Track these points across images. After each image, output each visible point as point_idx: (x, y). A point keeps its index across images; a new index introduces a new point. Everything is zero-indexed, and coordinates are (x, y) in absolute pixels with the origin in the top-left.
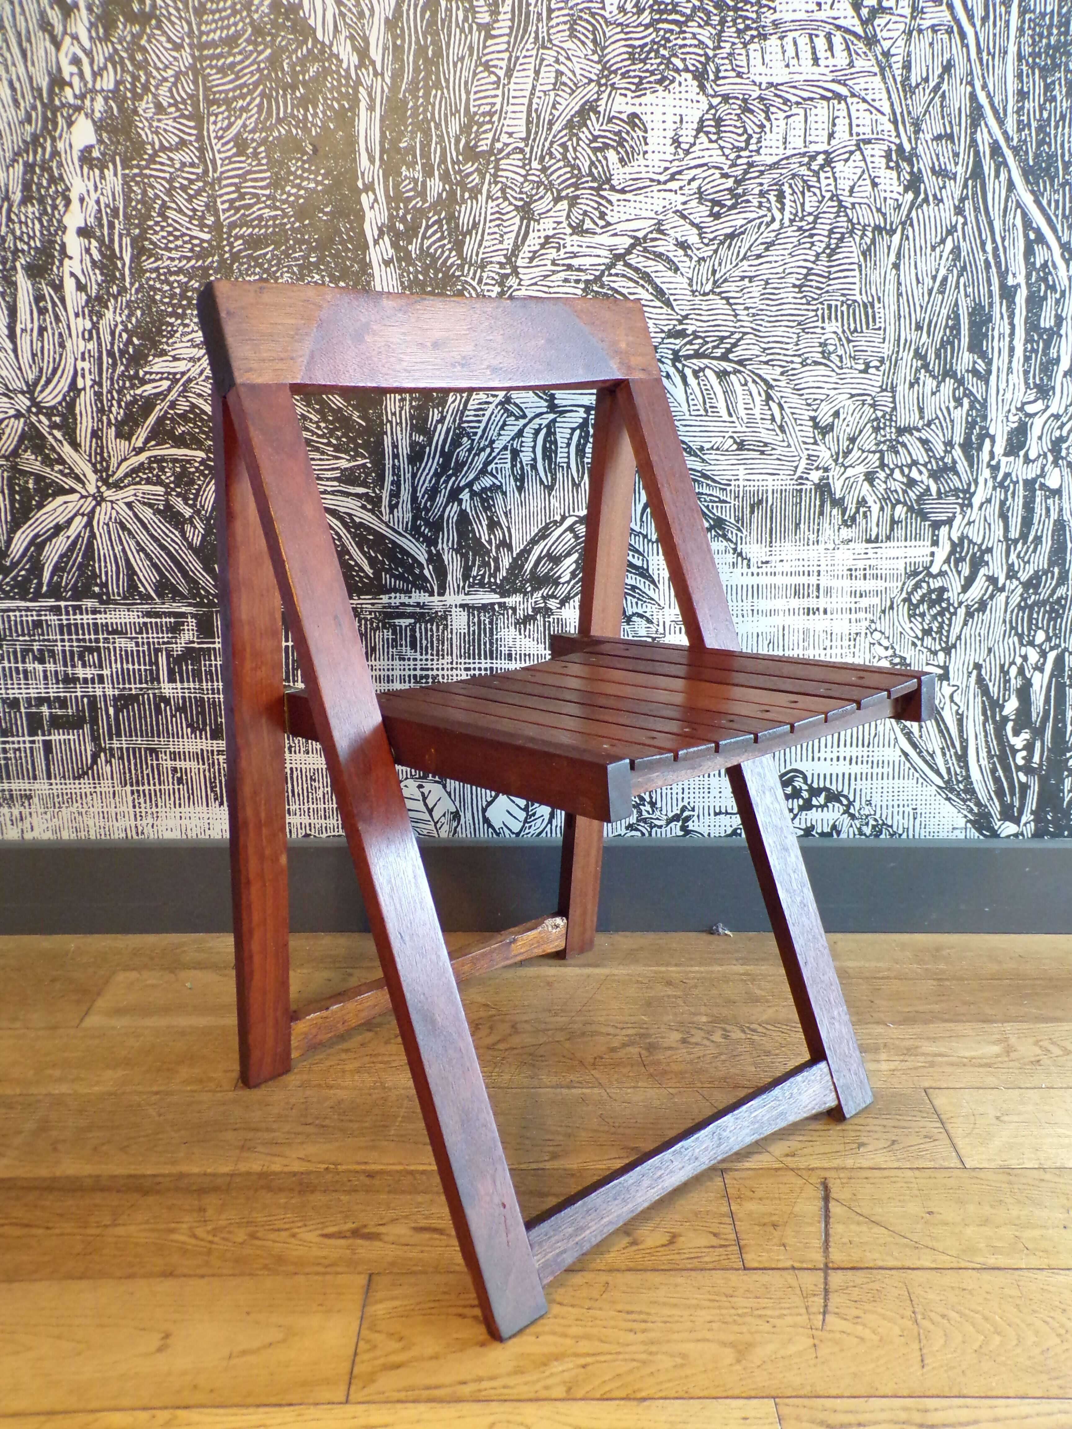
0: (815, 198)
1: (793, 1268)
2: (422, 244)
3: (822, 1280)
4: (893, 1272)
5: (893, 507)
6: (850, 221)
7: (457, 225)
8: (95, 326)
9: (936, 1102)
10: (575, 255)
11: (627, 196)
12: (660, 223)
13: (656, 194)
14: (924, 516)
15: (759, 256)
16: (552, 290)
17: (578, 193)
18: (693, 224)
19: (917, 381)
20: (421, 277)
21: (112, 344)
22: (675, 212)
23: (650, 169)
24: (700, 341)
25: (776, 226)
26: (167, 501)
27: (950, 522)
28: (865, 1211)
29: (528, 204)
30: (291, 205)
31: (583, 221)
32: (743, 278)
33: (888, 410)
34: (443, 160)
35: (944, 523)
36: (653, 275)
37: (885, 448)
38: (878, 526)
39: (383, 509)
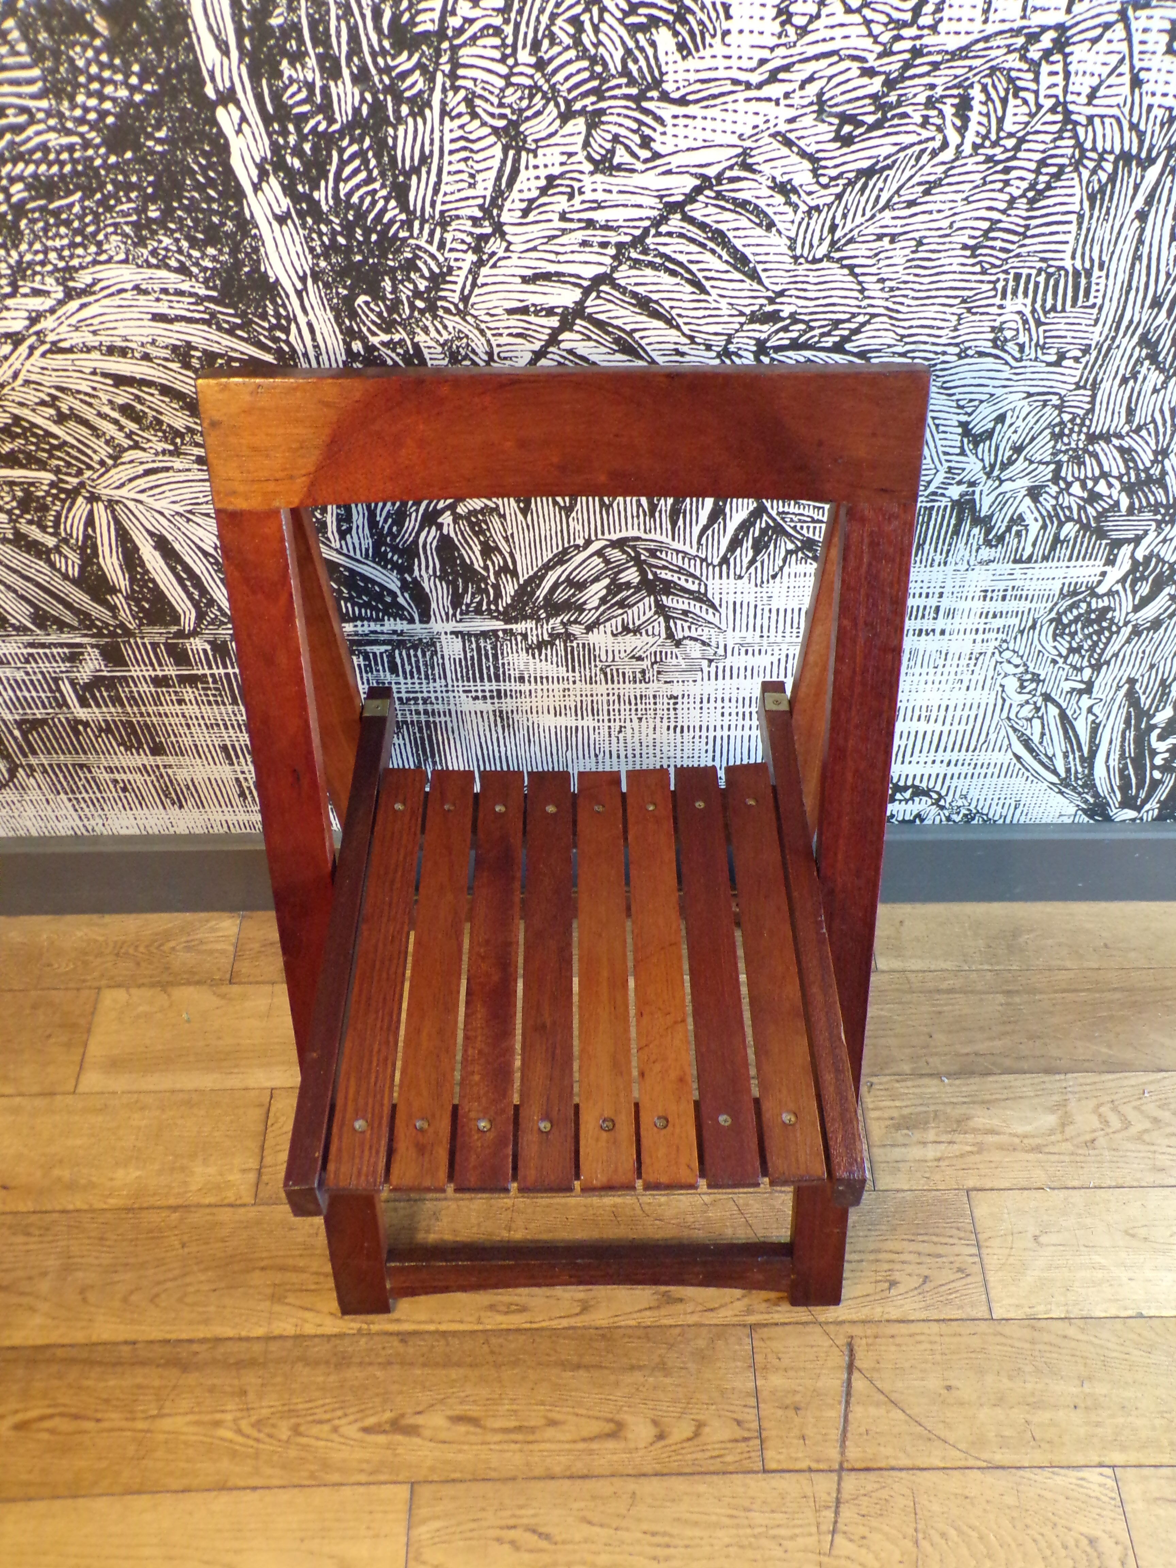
0: (1025, 109)
1: (810, 1470)
2: (336, 189)
3: (835, 1486)
4: (903, 1474)
5: (1061, 525)
6: (1079, 145)
7: (393, 159)
9: (978, 1213)
10: (599, 206)
11: (691, 110)
12: (746, 153)
13: (741, 106)
14: (1101, 533)
15: (911, 204)
16: (562, 258)
17: (603, 105)
18: (803, 154)
19: (1135, 375)
20: (341, 240)
22: (774, 135)
23: (734, 63)
24: (802, 326)
25: (948, 155)
26: (14, 528)
27: (1137, 540)
28: (886, 1386)
29: (515, 124)
30: (93, 127)
31: (612, 152)
32: (880, 237)
33: (1081, 412)
34: (355, 48)
35: (1128, 541)
36: (730, 234)
37: (1065, 458)
38: (1034, 545)
39: (330, 535)
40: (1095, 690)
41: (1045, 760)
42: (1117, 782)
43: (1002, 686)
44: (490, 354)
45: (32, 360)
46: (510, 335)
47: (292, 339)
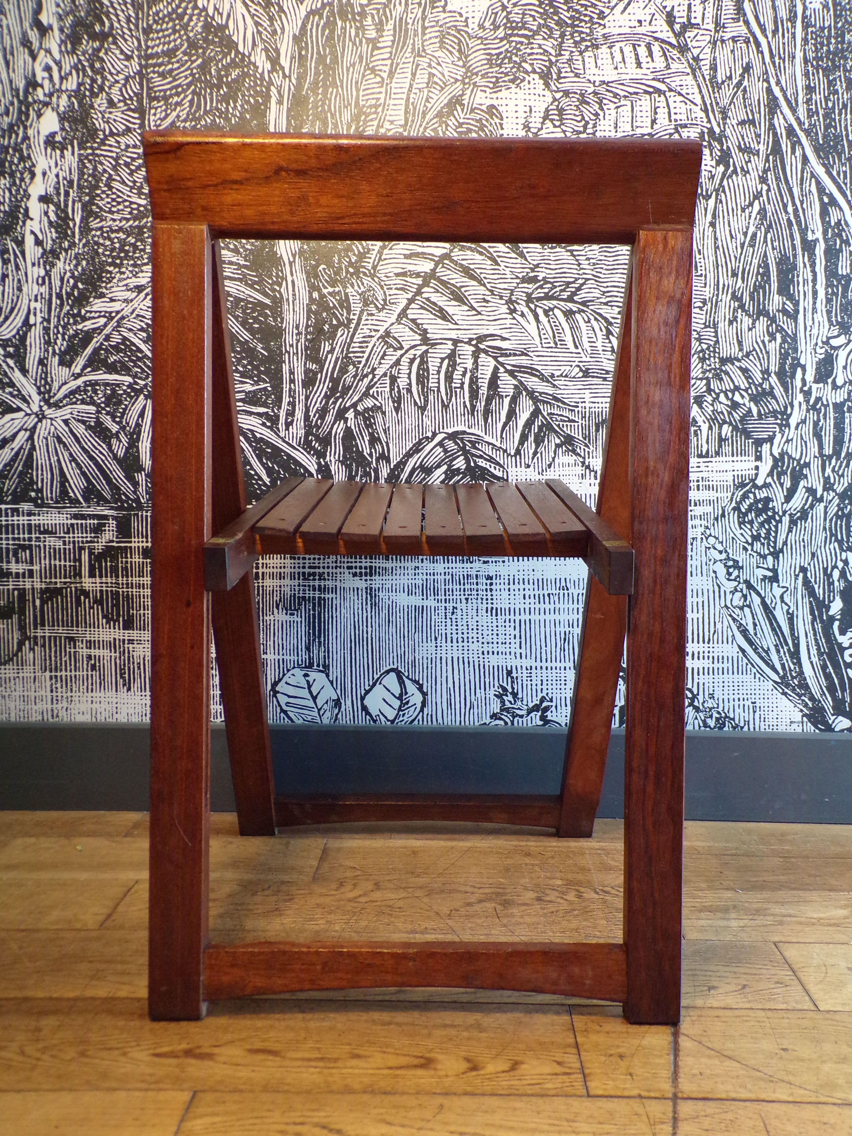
1: (640, 1096)
3: (670, 1109)
4: (748, 1104)
5: (720, 428)
8: (48, 273)
9: (787, 954)
14: (747, 434)
19: (735, 318)
21: (61, 288)
24: (550, 286)
26: (98, 418)
27: (771, 440)
28: (717, 1046)
33: (712, 343)
35: (765, 441)
37: (710, 376)
38: (707, 442)
39: (280, 426)
40: (780, 578)
41: (764, 654)
42: (823, 682)
43: (715, 572)
44: (385, 300)
45: (144, 302)
46: (396, 289)
47: (282, 290)
